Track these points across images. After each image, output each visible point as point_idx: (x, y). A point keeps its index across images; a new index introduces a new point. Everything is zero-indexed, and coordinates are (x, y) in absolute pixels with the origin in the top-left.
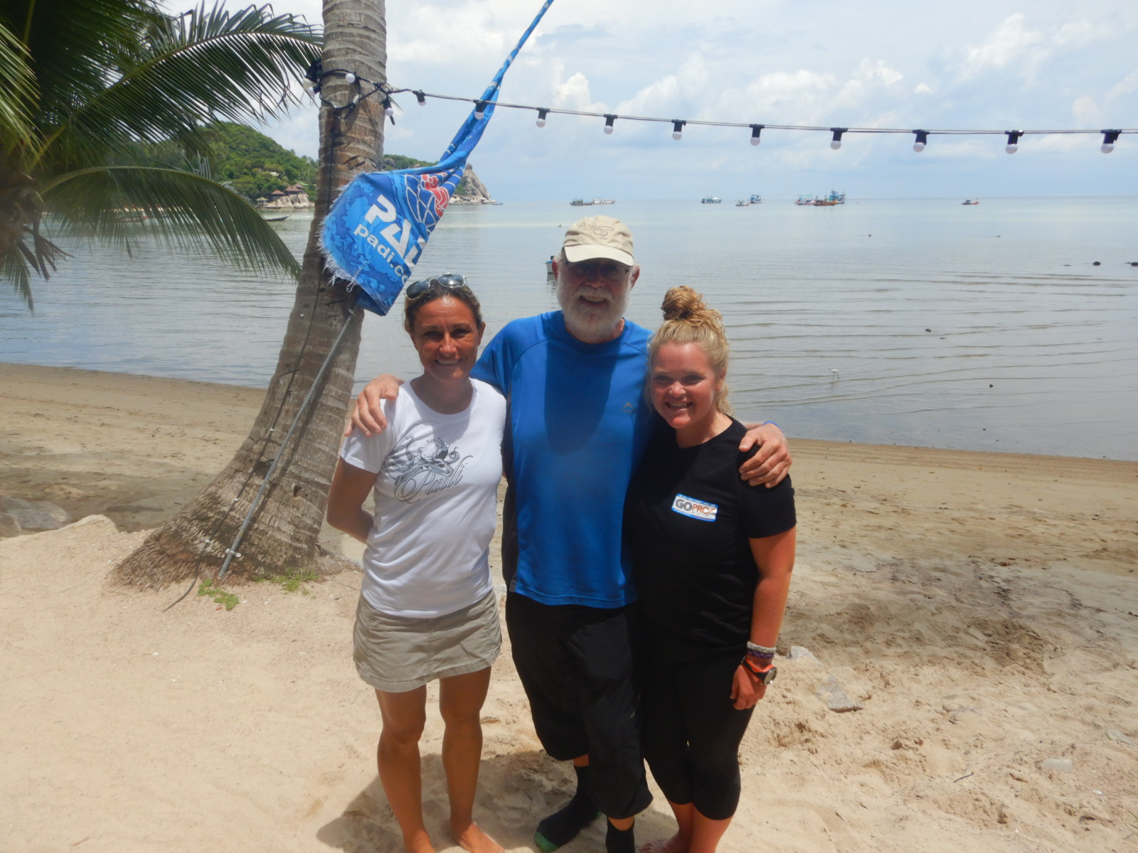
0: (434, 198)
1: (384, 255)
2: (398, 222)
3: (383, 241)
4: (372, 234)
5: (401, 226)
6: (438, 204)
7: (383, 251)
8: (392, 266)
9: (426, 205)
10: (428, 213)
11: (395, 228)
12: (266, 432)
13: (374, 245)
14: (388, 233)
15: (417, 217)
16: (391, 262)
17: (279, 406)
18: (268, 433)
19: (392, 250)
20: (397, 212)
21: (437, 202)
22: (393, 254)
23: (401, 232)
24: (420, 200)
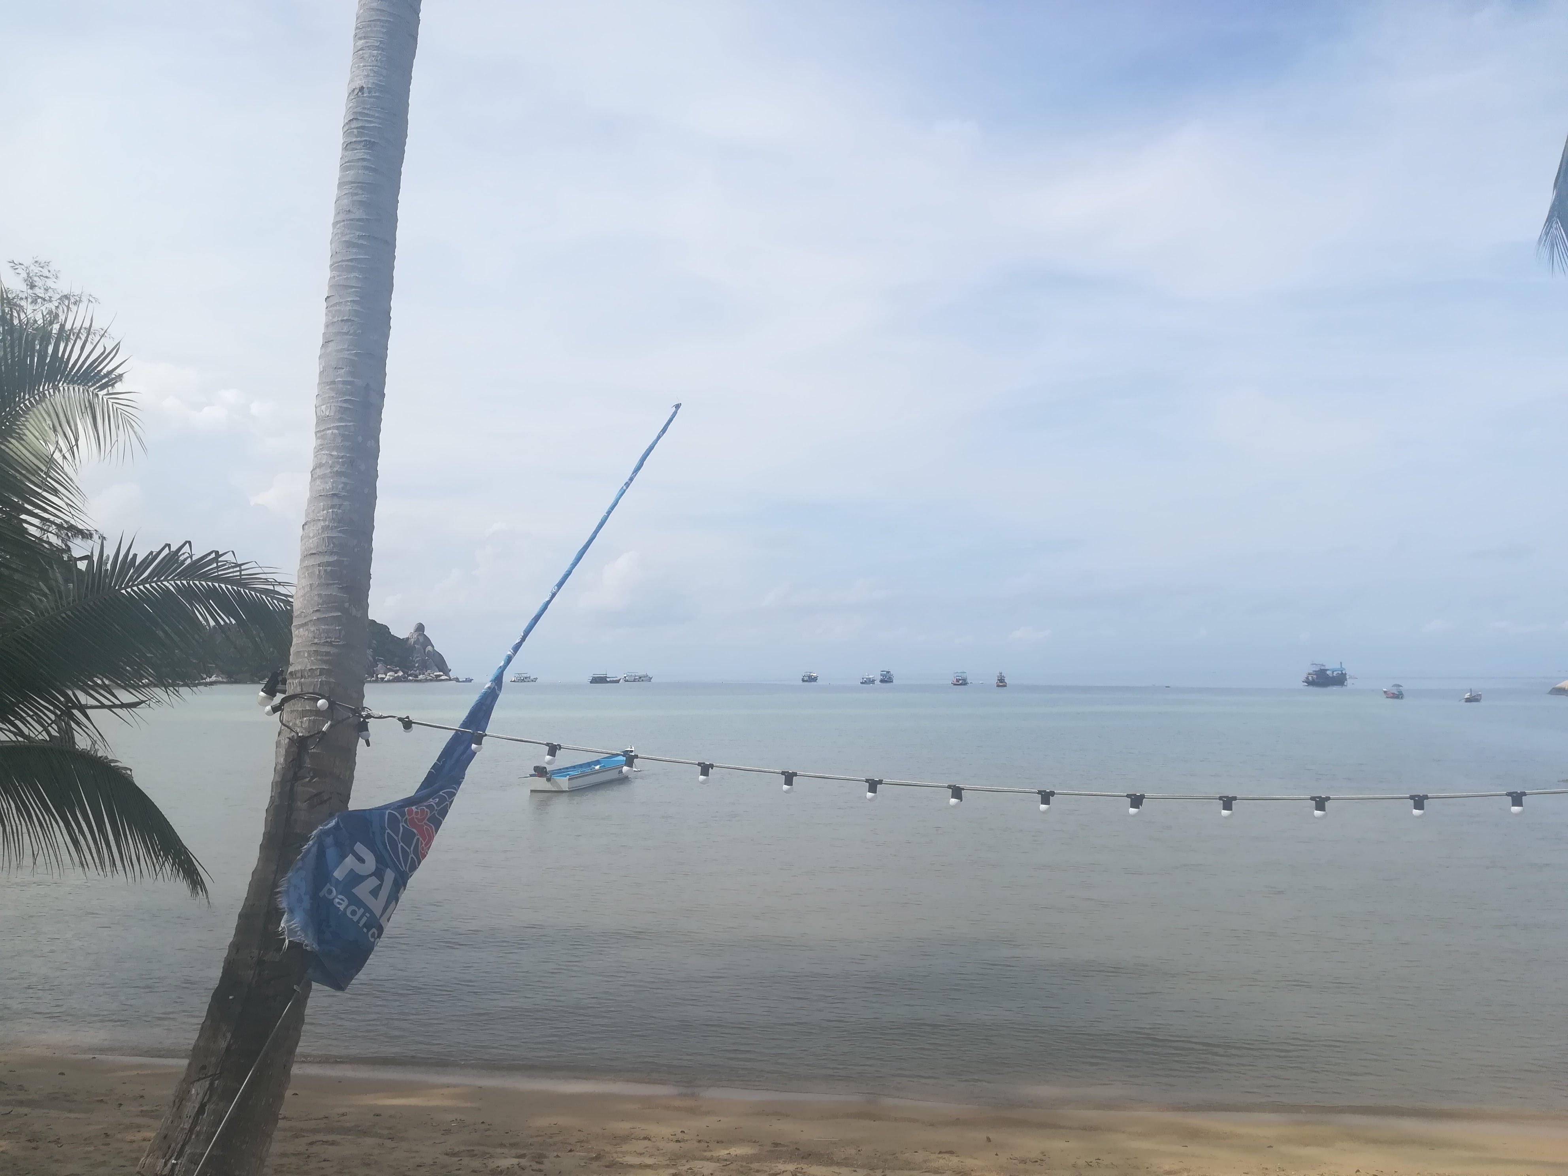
0: (418, 839)
1: (355, 919)
2: (378, 874)
3: (355, 901)
4: (341, 894)
5: (381, 879)
6: (423, 845)
7: (354, 913)
8: (365, 930)
9: (410, 849)
10: (412, 857)
11: (373, 882)
12: (166, 1164)
13: (342, 908)
14: (362, 891)
15: (400, 864)
16: (365, 925)
17: (187, 1126)
18: (169, 1166)
19: (368, 909)
20: (377, 861)
21: (422, 843)
22: (368, 915)
23: (379, 887)
24: (402, 844)
